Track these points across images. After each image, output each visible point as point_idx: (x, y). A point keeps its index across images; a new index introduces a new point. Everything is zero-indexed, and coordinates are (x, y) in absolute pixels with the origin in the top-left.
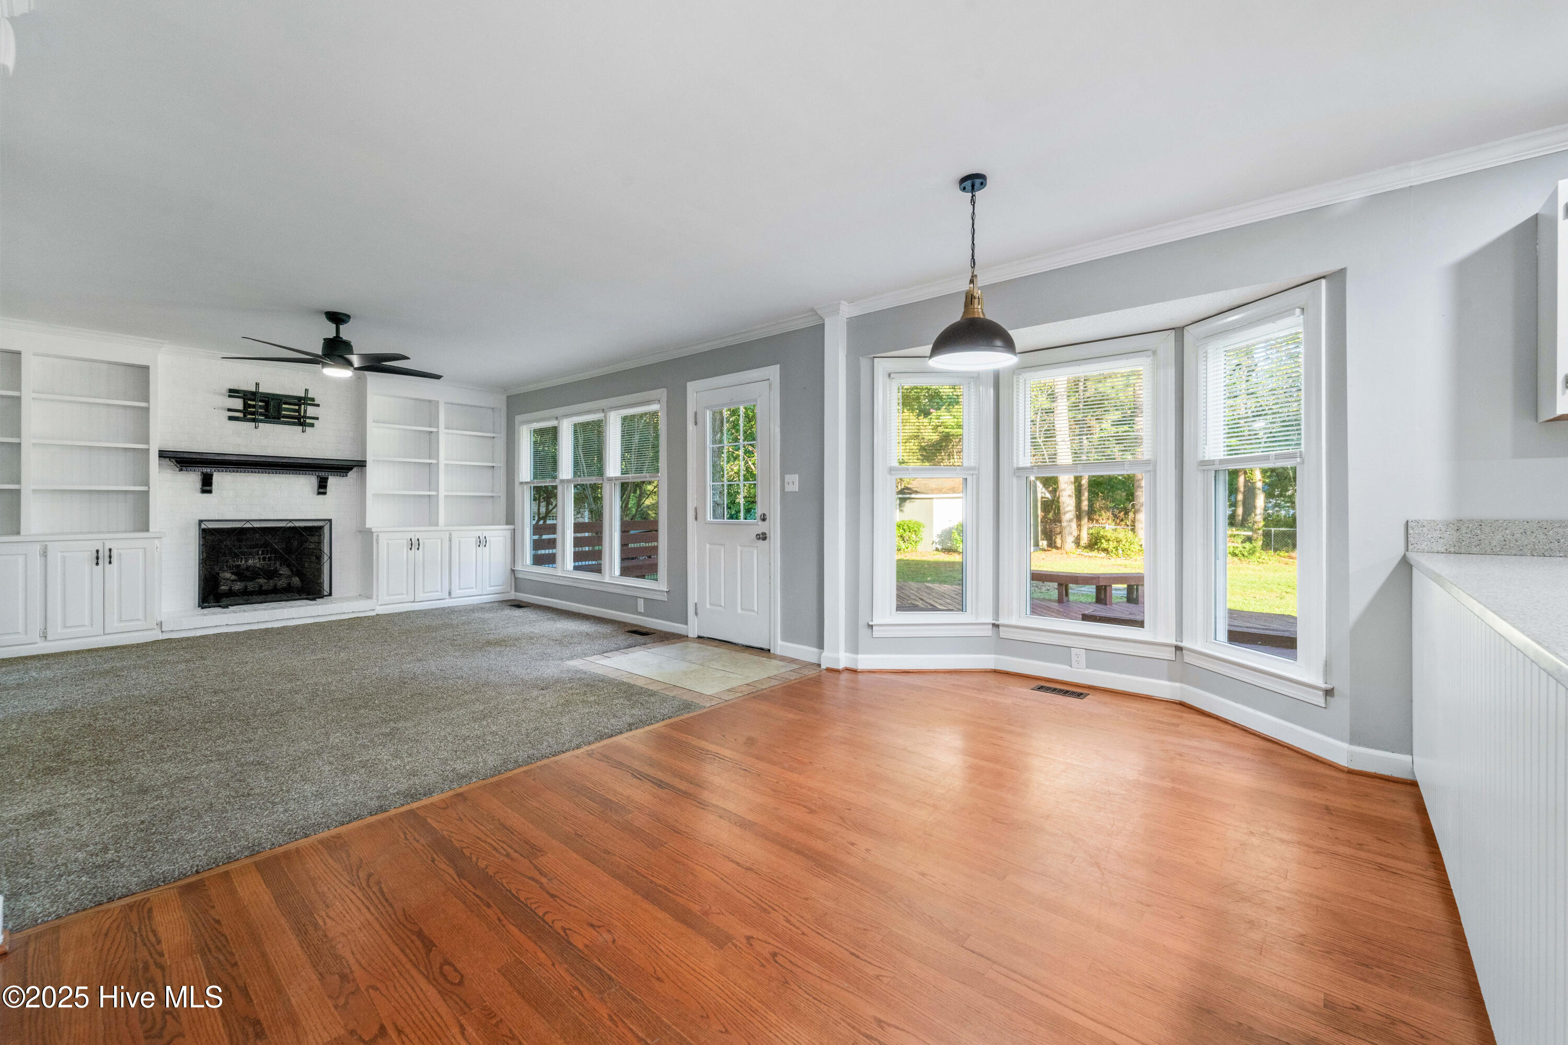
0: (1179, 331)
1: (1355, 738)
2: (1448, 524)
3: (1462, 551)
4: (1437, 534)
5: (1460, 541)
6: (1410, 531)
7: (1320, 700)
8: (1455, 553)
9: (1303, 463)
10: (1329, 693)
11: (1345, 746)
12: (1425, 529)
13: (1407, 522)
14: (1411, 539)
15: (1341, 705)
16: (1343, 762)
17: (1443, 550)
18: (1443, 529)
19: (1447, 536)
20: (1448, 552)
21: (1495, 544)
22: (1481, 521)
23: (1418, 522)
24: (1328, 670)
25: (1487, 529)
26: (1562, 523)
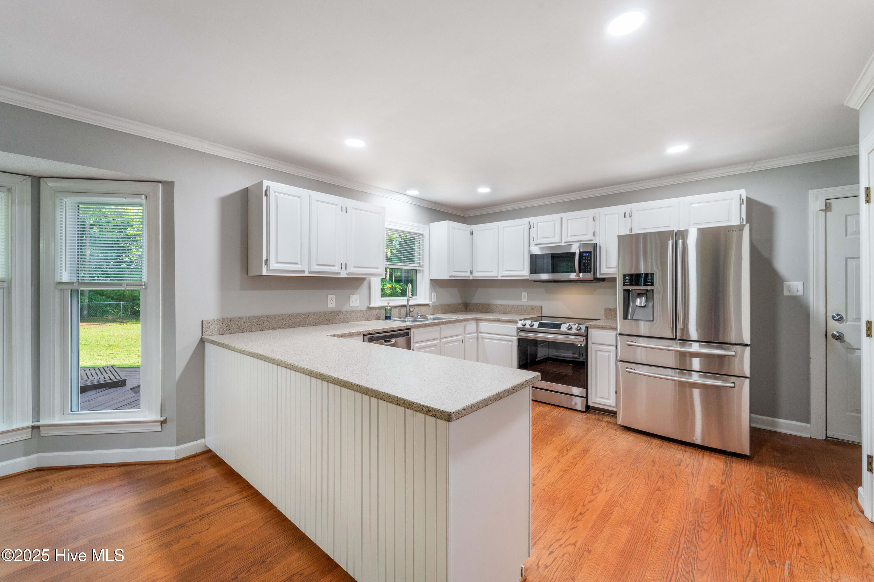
2: (218, 321)
3: (224, 333)
4: (214, 326)
5: (223, 328)
6: (204, 326)
7: (159, 428)
8: (221, 334)
9: (146, 288)
10: (164, 422)
11: (175, 448)
12: (210, 324)
13: (202, 321)
14: (204, 330)
17: (217, 334)
18: (217, 323)
19: (218, 327)
20: (219, 334)
21: (235, 328)
22: (230, 319)
23: (207, 321)
24: (163, 409)
25: (232, 322)
26: (255, 318)
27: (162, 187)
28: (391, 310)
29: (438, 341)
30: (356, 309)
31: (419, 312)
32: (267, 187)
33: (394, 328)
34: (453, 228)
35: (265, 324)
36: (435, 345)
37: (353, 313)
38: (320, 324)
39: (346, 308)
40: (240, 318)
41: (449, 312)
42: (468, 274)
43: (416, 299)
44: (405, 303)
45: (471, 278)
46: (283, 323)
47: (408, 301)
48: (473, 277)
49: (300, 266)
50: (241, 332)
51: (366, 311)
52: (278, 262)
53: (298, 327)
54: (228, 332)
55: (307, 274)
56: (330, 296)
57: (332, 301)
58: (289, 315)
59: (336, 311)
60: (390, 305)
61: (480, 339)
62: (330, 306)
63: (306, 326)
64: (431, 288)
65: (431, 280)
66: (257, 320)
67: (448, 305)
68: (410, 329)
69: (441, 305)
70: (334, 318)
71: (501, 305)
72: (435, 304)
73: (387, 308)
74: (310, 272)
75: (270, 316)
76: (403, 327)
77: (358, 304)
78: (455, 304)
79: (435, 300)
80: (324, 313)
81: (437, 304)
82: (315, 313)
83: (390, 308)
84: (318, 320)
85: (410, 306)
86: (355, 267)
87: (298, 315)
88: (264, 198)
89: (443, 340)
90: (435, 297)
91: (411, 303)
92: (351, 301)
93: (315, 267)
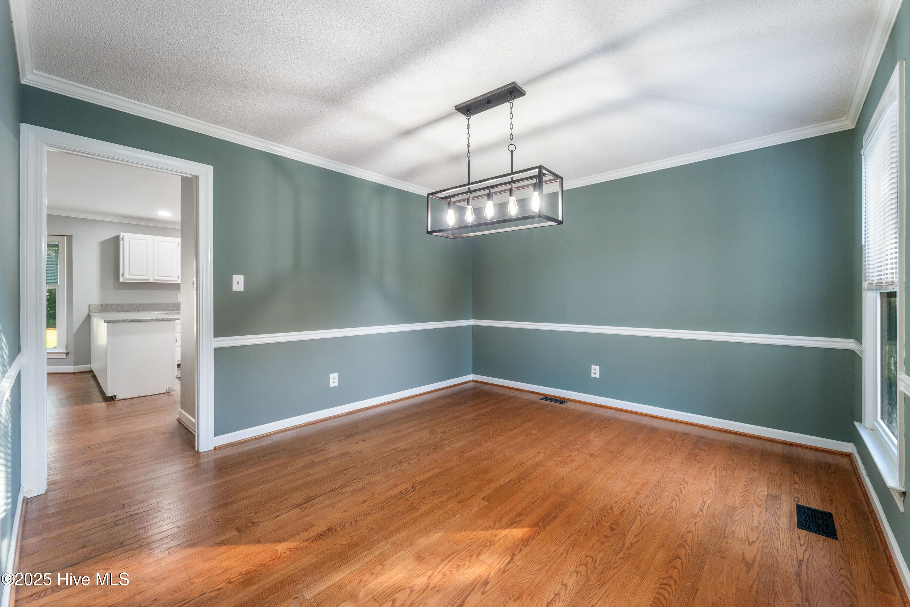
1: (75, 364)
2: (99, 305)
4: (96, 308)
5: (102, 309)
6: (90, 307)
7: (64, 356)
9: (59, 288)
10: (67, 354)
11: (72, 367)
12: (94, 307)
13: (89, 305)
14: (90, 309)
15: (71, 356)
16: (72, 371)
19: (99, 308)
20: (99, 312)
22: (107, 304)
23: (92, 305)
24: (67, 347)
25: (108, 307)
26: (123, 304)
27: (66, 239)
32: (123, 236)
40: (114, 304)
49: (146, 277)
52: (130, 275)
54: (105, 311)
55: (151, 281)
56: (179, 294)
58: (148, 304)
62: (179, 301)
66: (124, 306)
74: (154, 280)
80: (175, 304)
88: (121, 242)
93: (157, 277)
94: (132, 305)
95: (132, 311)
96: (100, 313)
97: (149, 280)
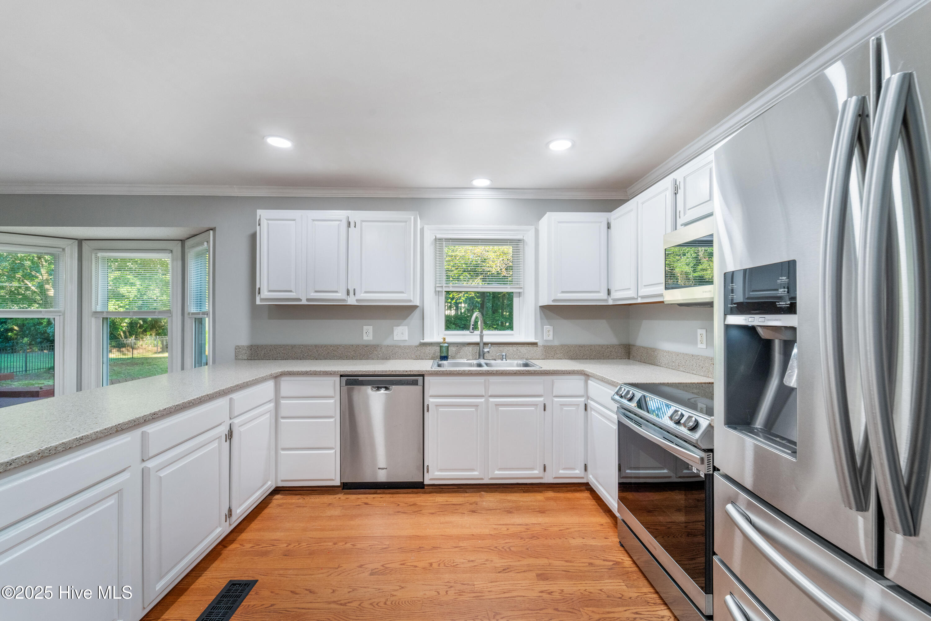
0: (183, 241)
2: (248, 347)
3: (252, 359)
4: (244, 352)
5: (252, 354)
6: (236, 351)
8: (250, 360)
12: (241, 350)
13: (236, 346)
14: (236, 354)
17: (246, 358)
18: (247, 349)
19: (247, 352)
20: (248, 359)
21: (262, 355)
22: (258, 346)
23: (240, 346)
25: (260, 349)
26: (281, 346)
28: (448, 347)
29: (482, 400)
30: (402, 344)
31: (504, 354)
32: (261, 217)
33: (386, 371)
34: (559, 222)
35: (291, 353)
36: (476, 406)
37: (397, 349)
38: (352, 359)
39: (388, 342)
40: (266, 346)
41: (583, 358)
42: (603, 295)
43: (512, 335)
44: (477, 339)
45: (611, 303)
46: (309, 354)
47: (481, 336)
48: (614, 300)
49: (295, 294)
50: (268, 360)
51: (416, 347)
52: (270, 291)
53: (326, 359)
54: (256, 358)
55: (304, 302)
56: (365, 328)
57: (367, 333)
58: (316, 346)
59: (373, 345)
60: (447, 340)
61: (589, 409)
62: (365, 338)
63: (335, 359)
64: (541, 318)
65: (542, 307)
66: (282, 349)
67: (580, 346)
68: (423, 376)
69: (563, 346)
70: (371, 353)
71: (668, 352)
72: (549, 344)
73: (441, 345)
74: (308, 300)
75: (295, 346)
76: (403, 371)
77: (406, 337)
78: (599, 345)
79: (551, 338)
80: (358, 346)
81: (556, 343)
82: (346, 345)
83: (446, 345)
84: (349, 354)
85: (486, 344)
86: (366, 292)
87: (325, 346)
88: (258, 229)
89: (491, 400)
90: (551, 333)
91: (486, 340)
92: (395, 333)
93: (312, 294)
94: (293, 347)
95: (293, 359)
96: (250, 361)
97: (300, 300)
